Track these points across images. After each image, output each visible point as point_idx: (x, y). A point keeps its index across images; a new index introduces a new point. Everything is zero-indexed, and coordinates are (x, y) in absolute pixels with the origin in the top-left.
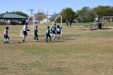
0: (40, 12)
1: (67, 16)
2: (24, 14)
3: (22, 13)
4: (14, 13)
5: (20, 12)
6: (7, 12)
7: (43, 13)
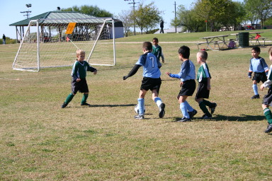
0: (143, 6)
1: (210, 15)
2: (102, 12)
3: (96, 9)
4: (76, 10)
5: (91, 7)
6: (59, 8)
7: (151, 7)
